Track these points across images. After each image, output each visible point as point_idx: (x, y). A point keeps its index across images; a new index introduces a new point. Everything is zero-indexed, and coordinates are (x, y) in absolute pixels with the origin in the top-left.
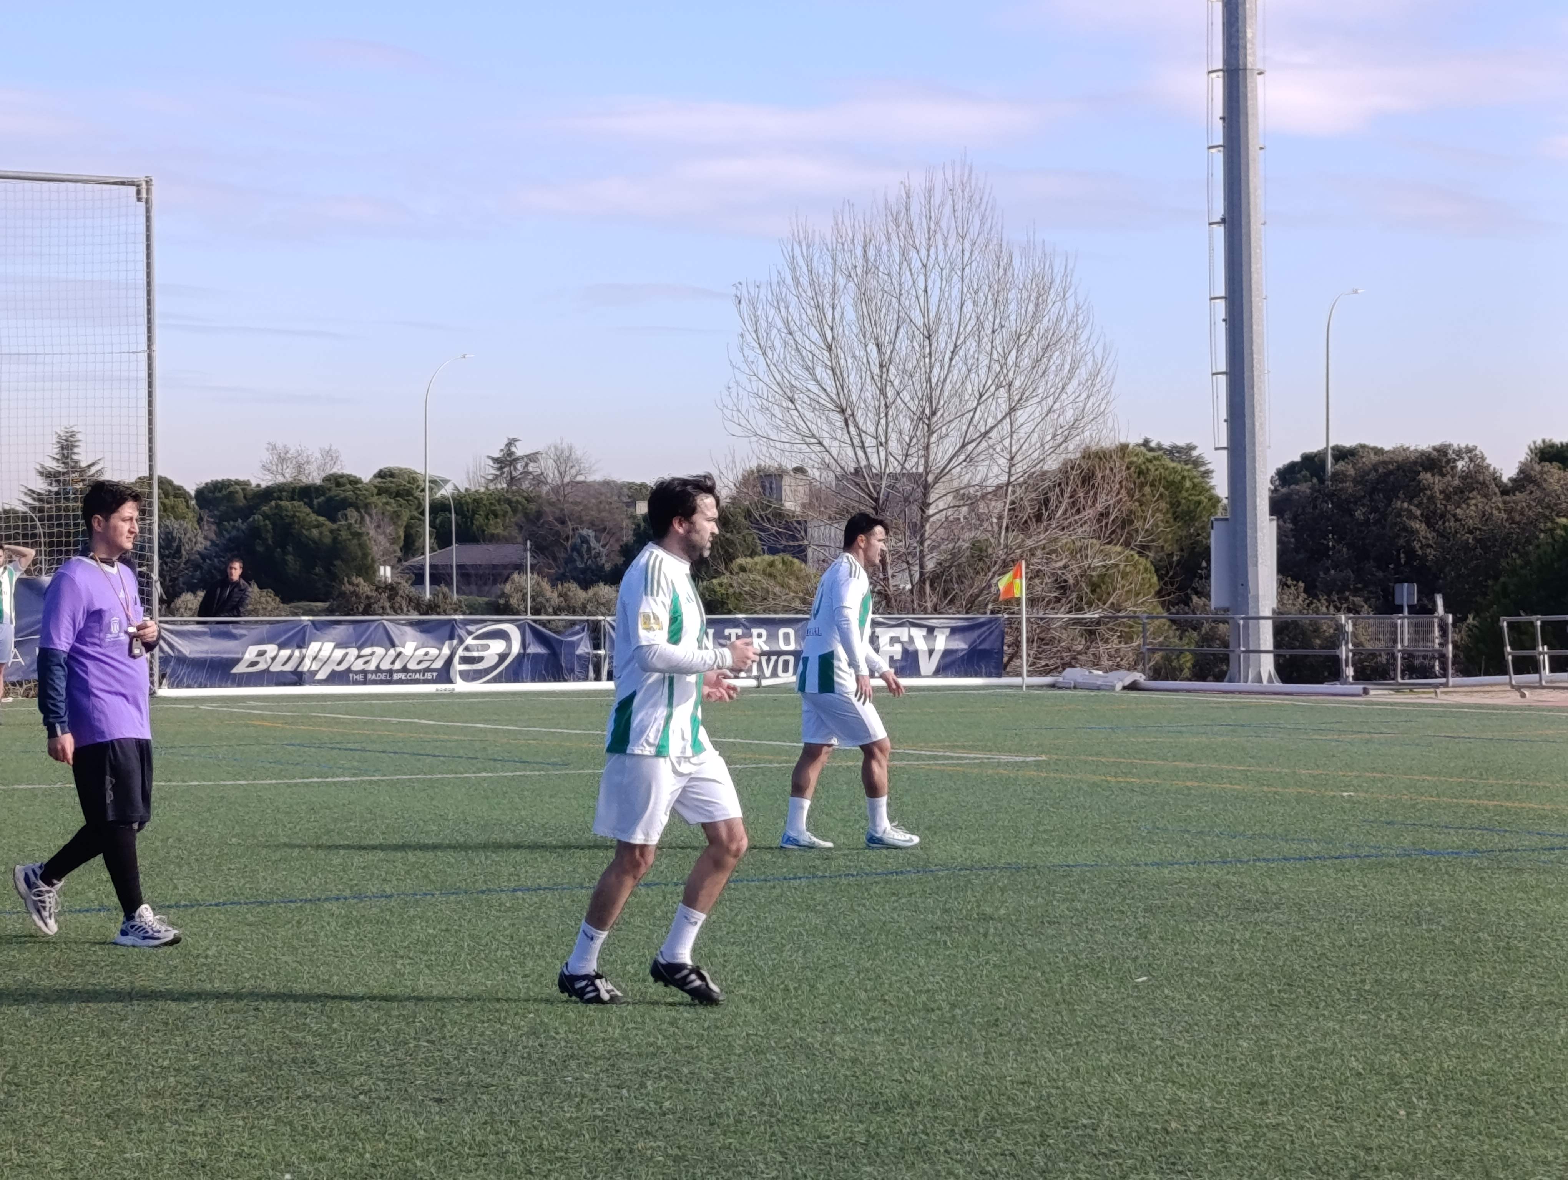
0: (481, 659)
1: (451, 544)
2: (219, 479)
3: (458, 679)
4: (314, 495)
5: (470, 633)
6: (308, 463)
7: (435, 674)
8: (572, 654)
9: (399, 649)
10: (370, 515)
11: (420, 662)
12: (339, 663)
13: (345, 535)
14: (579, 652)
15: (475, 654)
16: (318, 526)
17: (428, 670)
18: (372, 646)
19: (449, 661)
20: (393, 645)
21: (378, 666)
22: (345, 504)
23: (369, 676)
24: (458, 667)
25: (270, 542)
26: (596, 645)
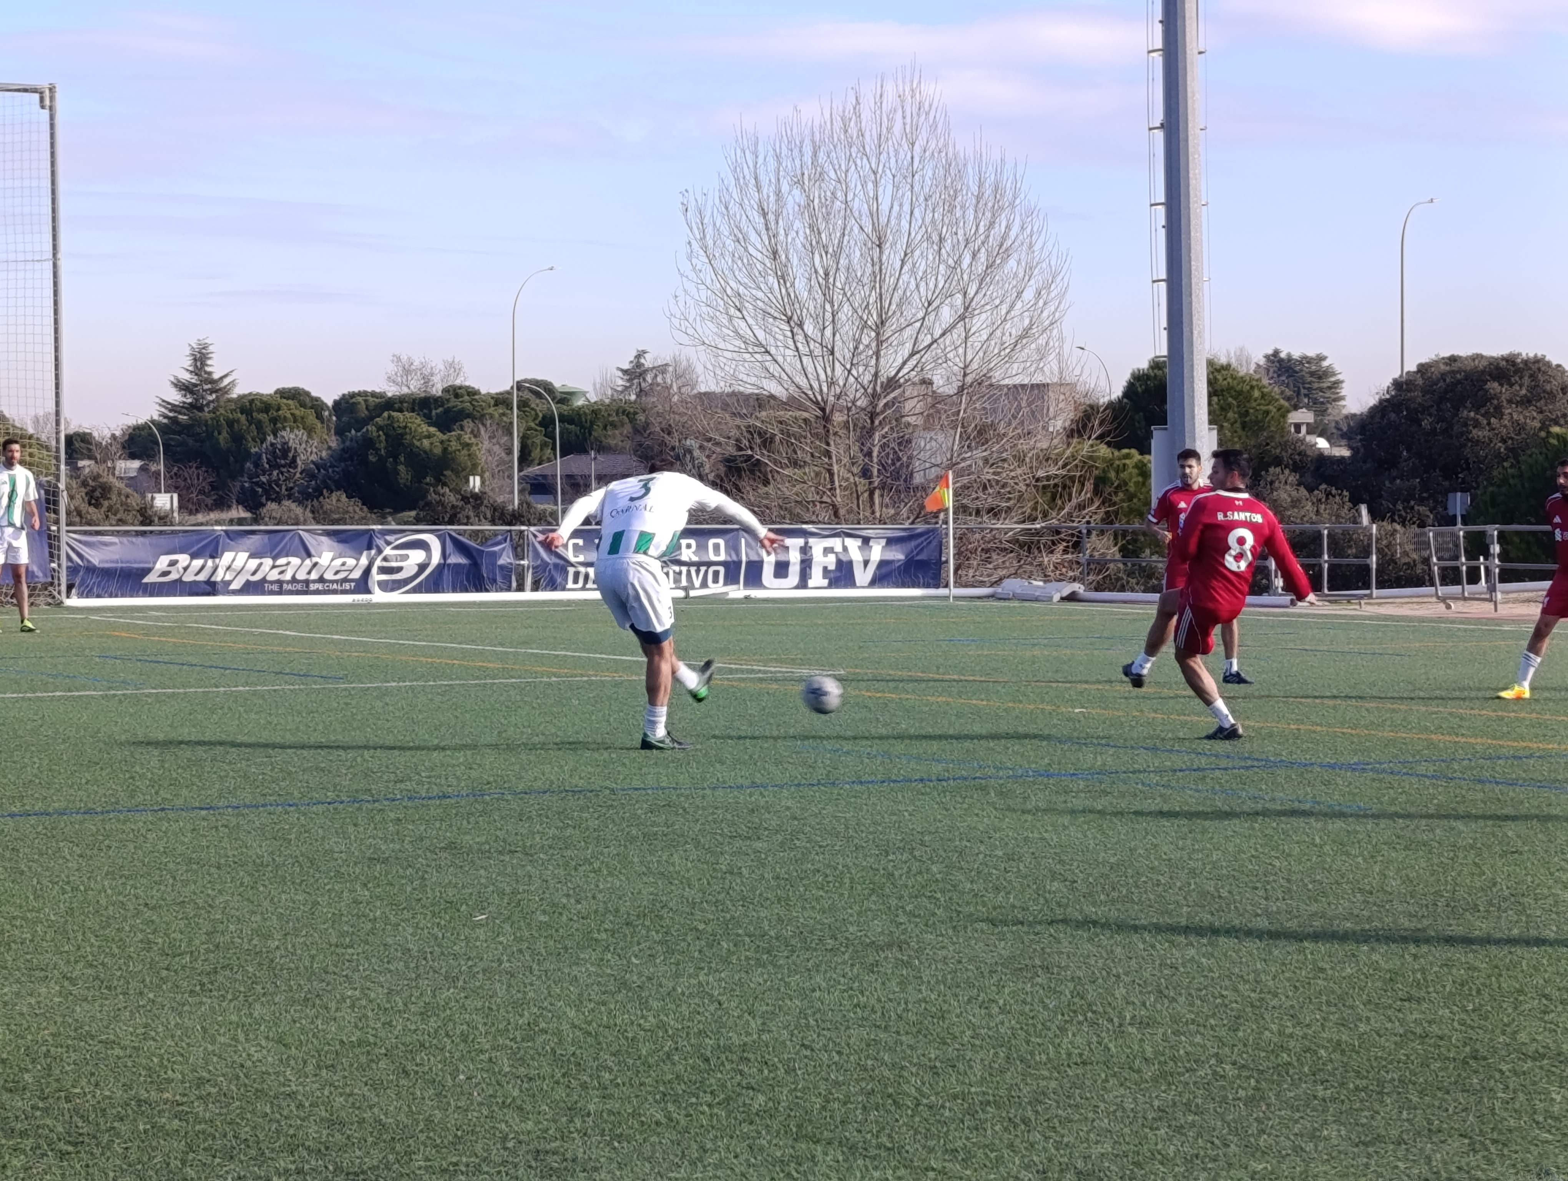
0: (400, 569)
3: (376, 589)
4: (432, 406)
5: (388, 543)
6: (432, 375)
7: (353, 584)
8: (494, 564)
9: (315, 560)
10: (484, 425)
11: (337, 573)
12: (254, 573)
13: (454, 445)
14: (501, 562)
15: (394, 564)
16: (429, 436)
17: (345, 580)
18: (287, 556)
19: (367, 572)
20: (309, 555)
21: (294, 577)
22: (462, 415)
23: (285, 586)
24: (376, 577)
25: (383, 452)
26: (519, 556)
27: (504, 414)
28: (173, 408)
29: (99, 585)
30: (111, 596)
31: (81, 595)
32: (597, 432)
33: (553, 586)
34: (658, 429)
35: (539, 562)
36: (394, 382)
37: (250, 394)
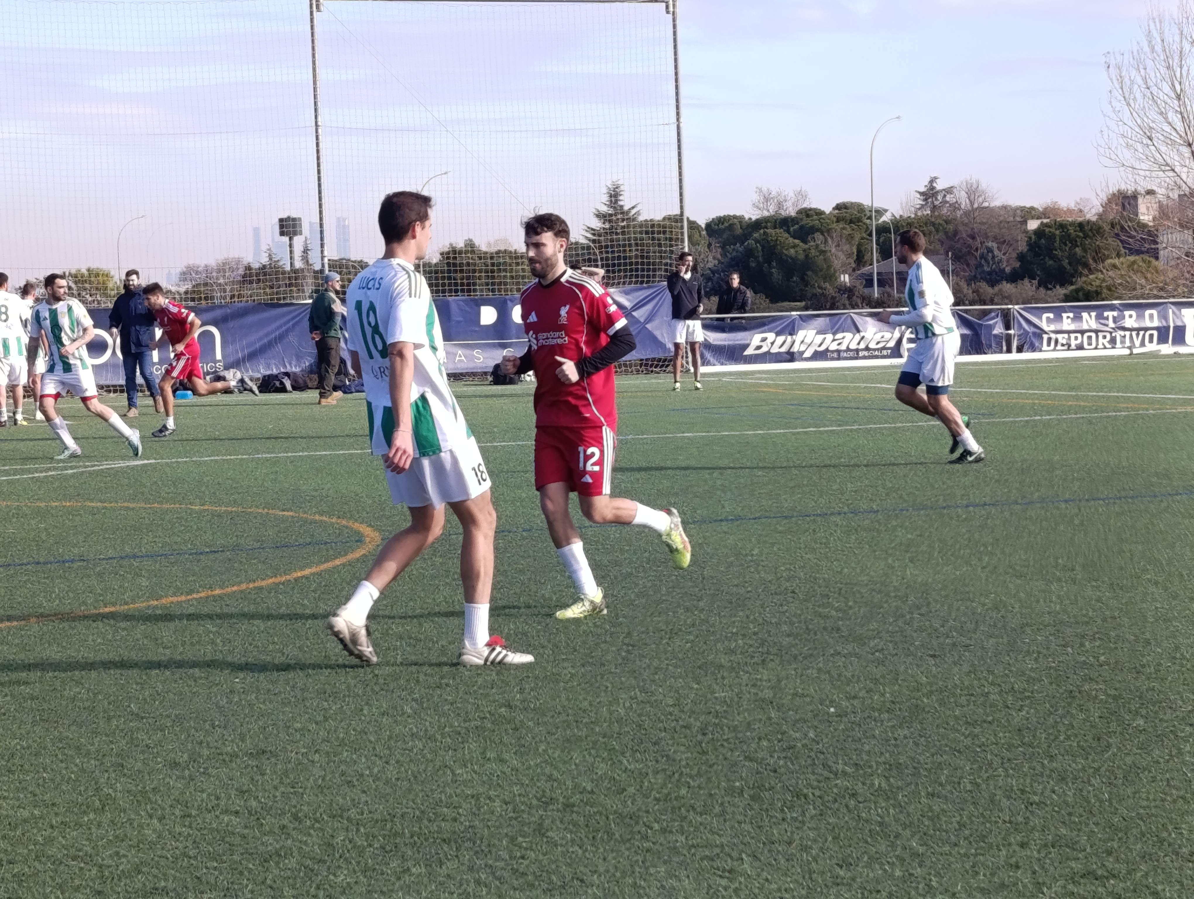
1: (892, 257)
2: (722, 215)
4: (790, 224)
6: (786, 201)
7: (889, 351)
8: (990, 334)
10: (832, 238)
13: (813, 252)
16: (795, 246)
18: (843, 332)
20: (858, 331)
22: (813, 230)
23: (842, 354)
24: (906, 345)
25: (761, 259)
26: (1008, 327)
28: (596, 233)
30: (722, 365)
33: (1033, 348)
35: (1022, 331)
37: (650, 220)
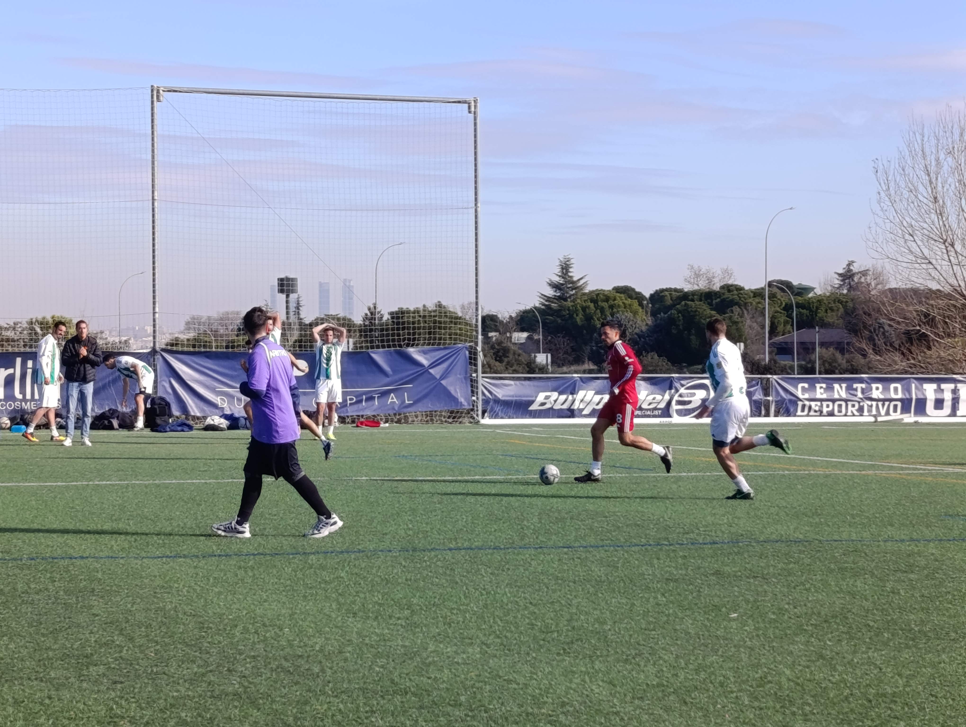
0: (690, 402)
3: (675, 415)
4: (714, 298)
5: (683, 386)
7: (660, 411)
10: (747, 310)
11: (650, 404)
14: (755, 398)
15: (686, 399)
17: (655, 409)
19: (669, 404)
22: (732, 303)
24: (675, 407)
25: (681, 327)
26: (767, 394)
27: (759, 303)
28: (548, 299)
29: (502, 412)
30: (509, 418)
31: (491, 417)
32: (821, 313)
33: (788, 413)
34: (861, 312)
35: (779, 398)
36: (689, 282)
37: (597, 290)
